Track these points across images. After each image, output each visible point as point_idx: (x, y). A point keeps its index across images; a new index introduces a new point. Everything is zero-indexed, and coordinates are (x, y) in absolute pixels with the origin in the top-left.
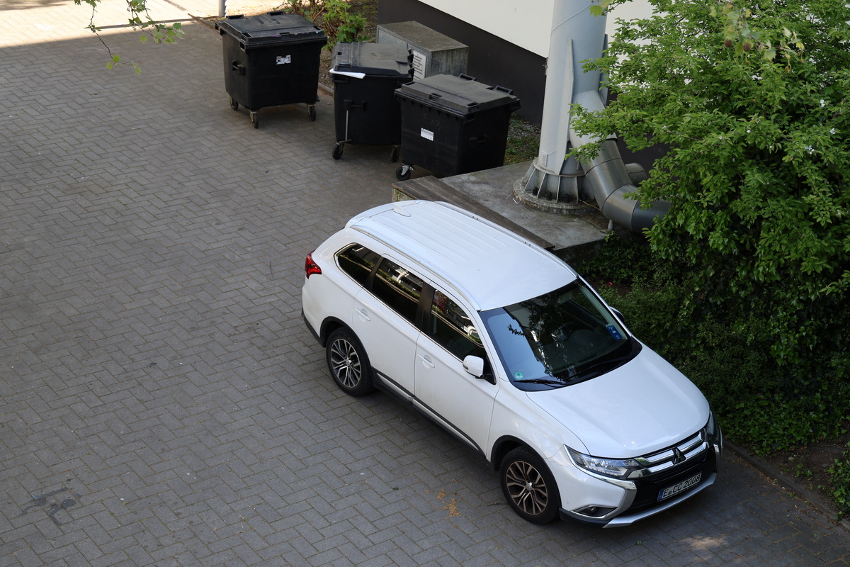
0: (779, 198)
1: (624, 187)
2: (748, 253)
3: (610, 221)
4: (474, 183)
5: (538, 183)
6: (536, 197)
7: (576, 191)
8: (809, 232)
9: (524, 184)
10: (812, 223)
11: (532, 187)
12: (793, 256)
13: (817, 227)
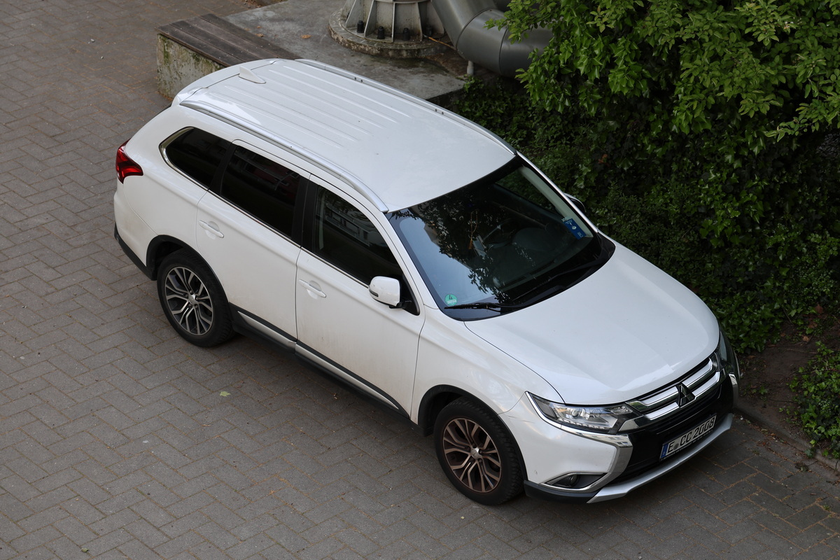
0: (704, 12)
1: (485, 13)
2: (663, 95)
3: (470, 63)
4: (272, 20)
5: (364, 15)
6: (362, 36)
7: (418, 23)
8: (747, 56)
9: (344, 18)
10: (751, 43)
11: (356, 22)
12: (728, 92)
13: (757, 48)
